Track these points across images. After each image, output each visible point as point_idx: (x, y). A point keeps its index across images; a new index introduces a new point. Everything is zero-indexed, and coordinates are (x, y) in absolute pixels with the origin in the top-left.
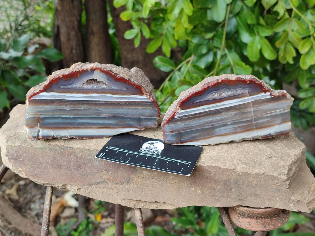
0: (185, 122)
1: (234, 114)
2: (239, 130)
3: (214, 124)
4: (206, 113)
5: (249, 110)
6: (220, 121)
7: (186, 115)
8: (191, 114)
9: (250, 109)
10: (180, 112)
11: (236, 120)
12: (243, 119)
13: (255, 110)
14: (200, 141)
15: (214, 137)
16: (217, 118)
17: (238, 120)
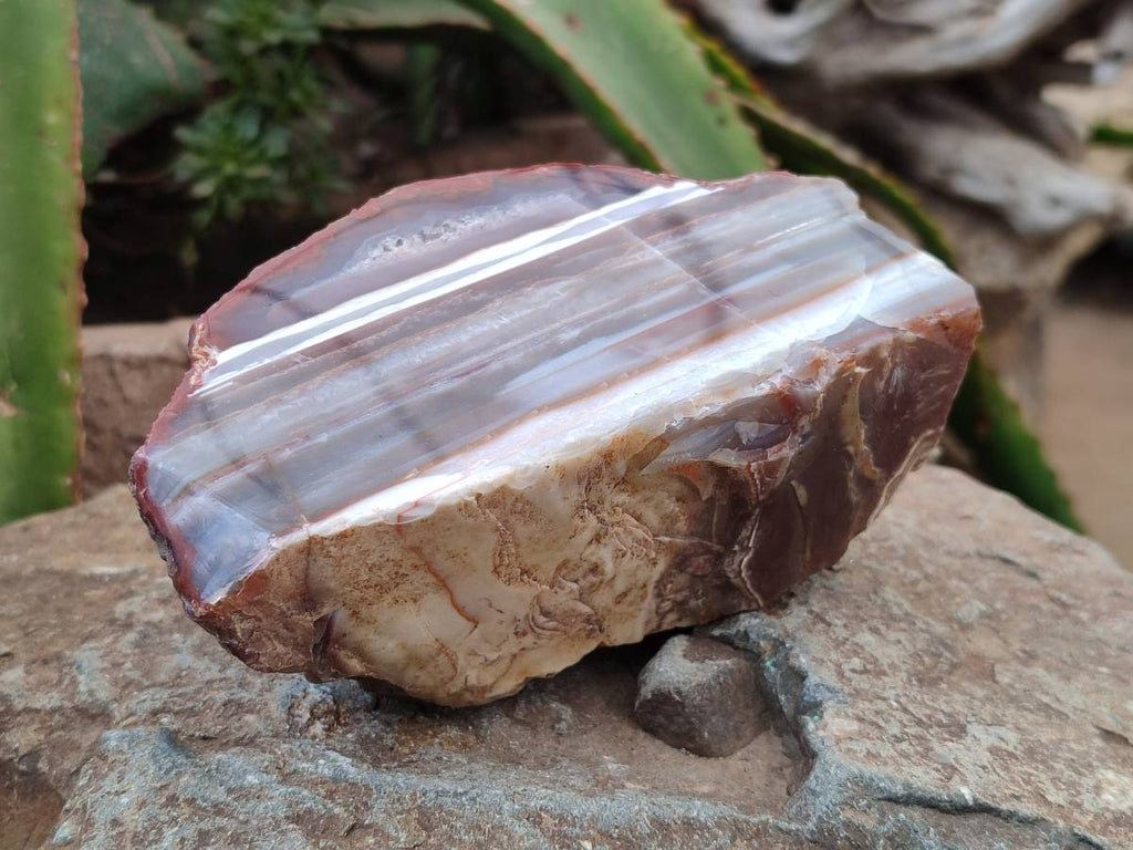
0: (280, 401)
1: (563, 290)
2: (655, 348)
3: (475, 359)
4: (396, 327)
5: (637, 255)
6: (505, 340)
7: (267, 361)
8: (302, 352)
9: (641, 253)
10: (219, 363)
11: (603, 312)
12: (634, 298)
13: (671, 249)
14: (451, 461)
15: (522, 419)
16: (478, 330)
17: (613, 309)
